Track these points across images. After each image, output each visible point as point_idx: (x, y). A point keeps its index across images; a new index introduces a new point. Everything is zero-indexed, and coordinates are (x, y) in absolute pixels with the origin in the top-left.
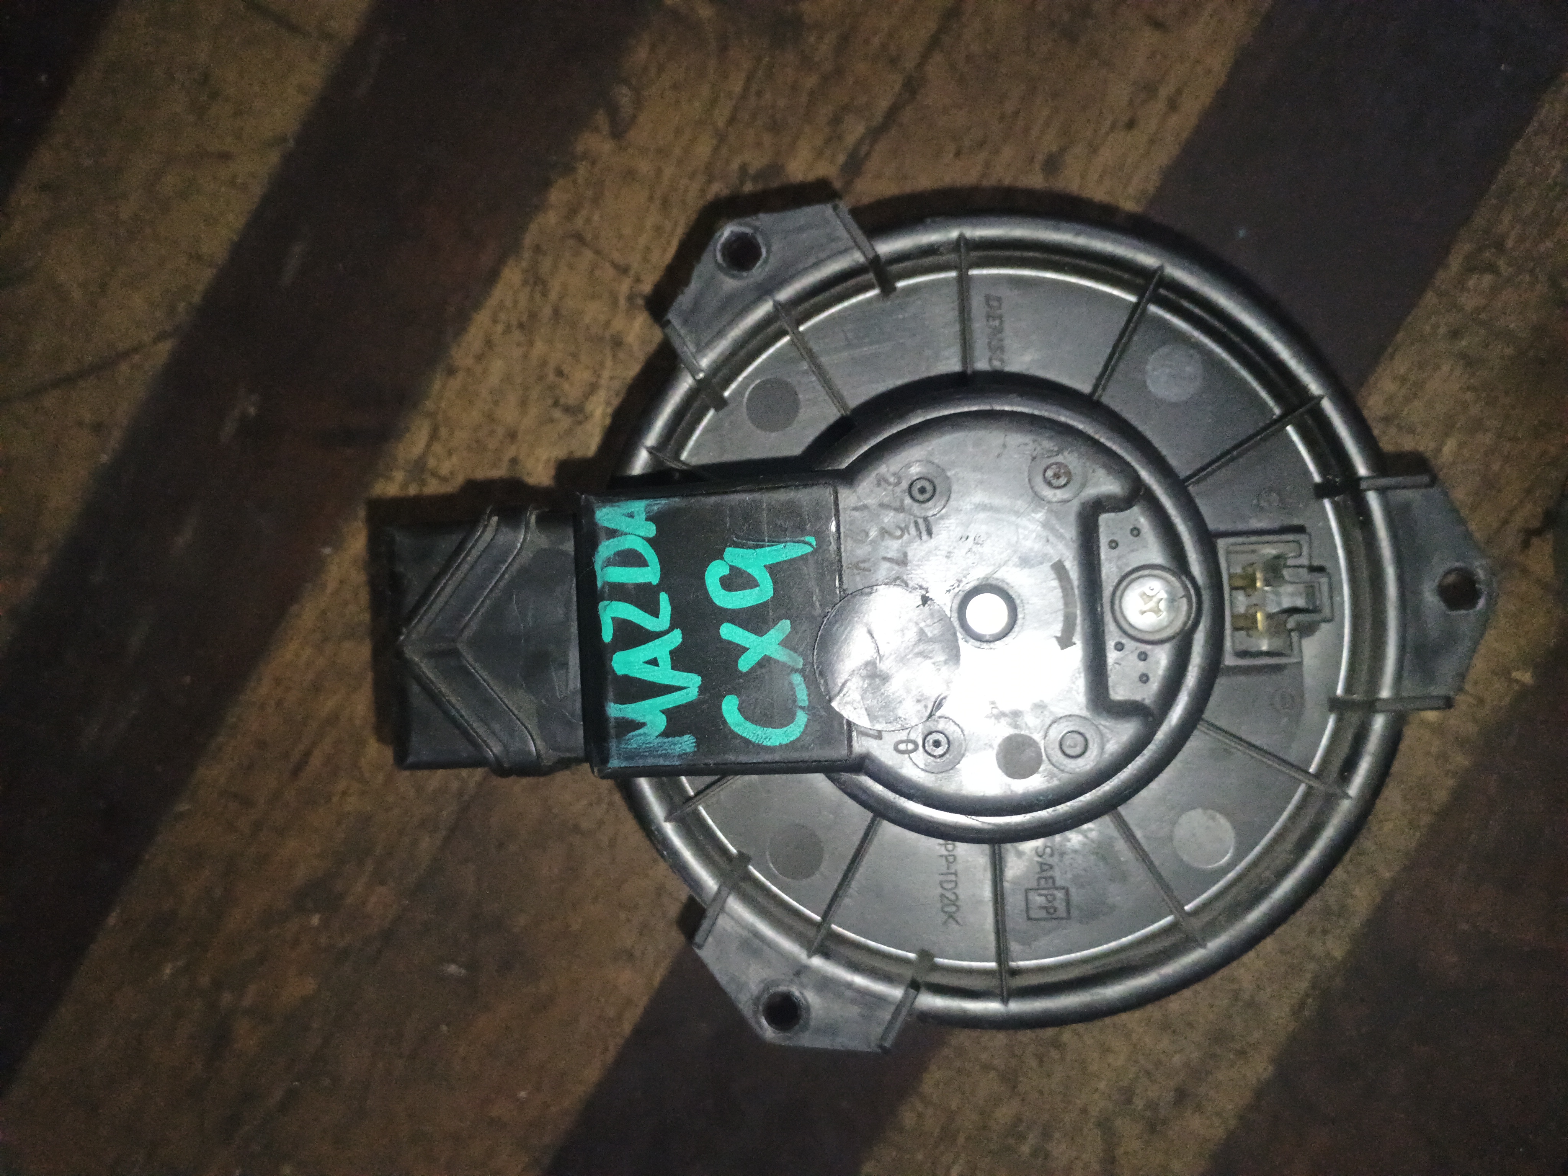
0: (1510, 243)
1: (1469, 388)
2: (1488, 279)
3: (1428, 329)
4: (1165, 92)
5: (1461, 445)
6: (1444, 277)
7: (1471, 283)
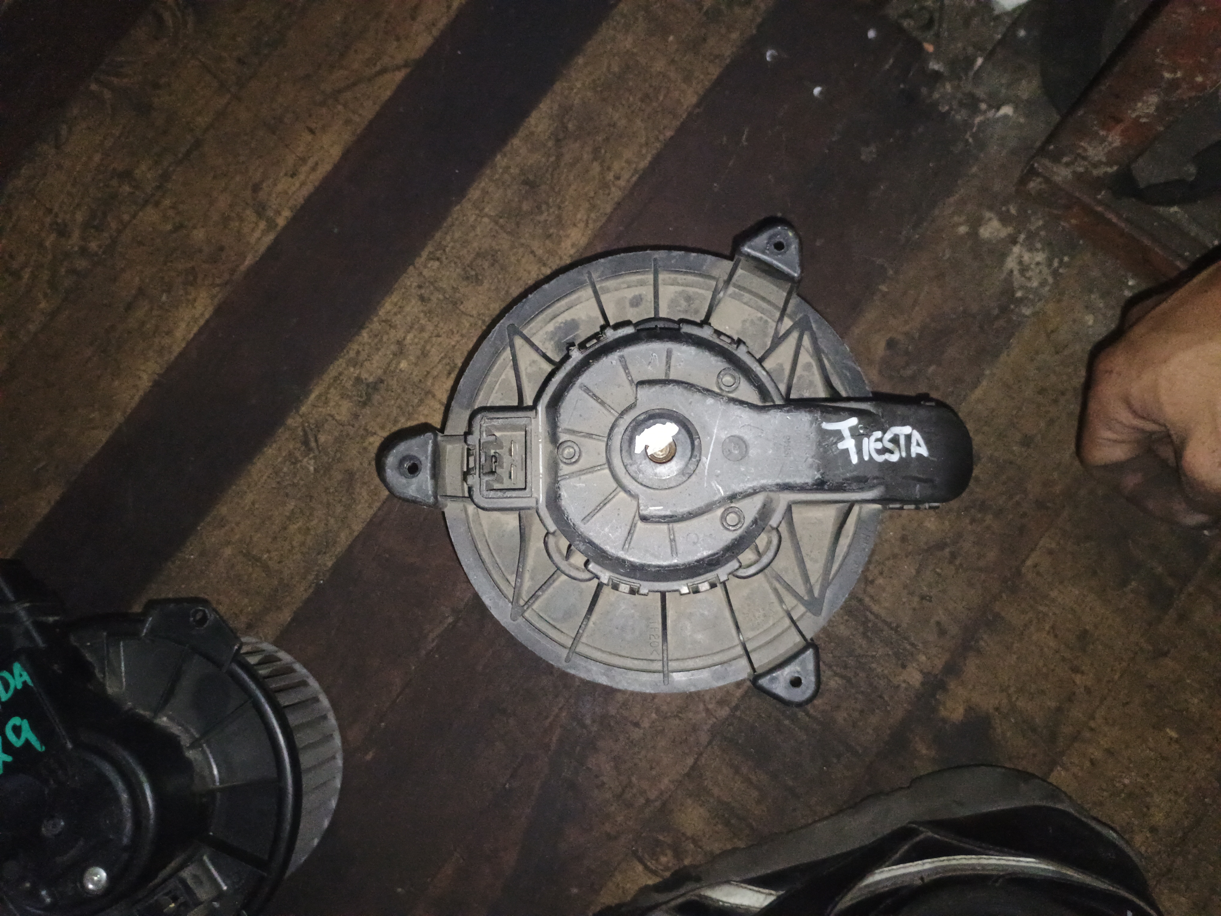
0: (447, 250)
1: (422, 311)
2: (437, 264)
3: (409, 284)
4: (311, 163)
5: (415, 336)
6: (419, 261)
7: (429, 265)
